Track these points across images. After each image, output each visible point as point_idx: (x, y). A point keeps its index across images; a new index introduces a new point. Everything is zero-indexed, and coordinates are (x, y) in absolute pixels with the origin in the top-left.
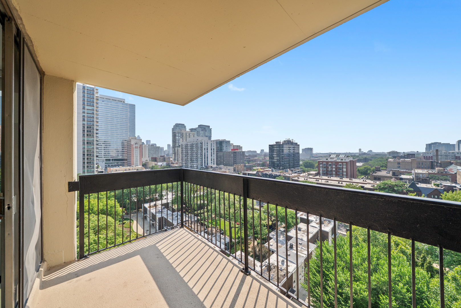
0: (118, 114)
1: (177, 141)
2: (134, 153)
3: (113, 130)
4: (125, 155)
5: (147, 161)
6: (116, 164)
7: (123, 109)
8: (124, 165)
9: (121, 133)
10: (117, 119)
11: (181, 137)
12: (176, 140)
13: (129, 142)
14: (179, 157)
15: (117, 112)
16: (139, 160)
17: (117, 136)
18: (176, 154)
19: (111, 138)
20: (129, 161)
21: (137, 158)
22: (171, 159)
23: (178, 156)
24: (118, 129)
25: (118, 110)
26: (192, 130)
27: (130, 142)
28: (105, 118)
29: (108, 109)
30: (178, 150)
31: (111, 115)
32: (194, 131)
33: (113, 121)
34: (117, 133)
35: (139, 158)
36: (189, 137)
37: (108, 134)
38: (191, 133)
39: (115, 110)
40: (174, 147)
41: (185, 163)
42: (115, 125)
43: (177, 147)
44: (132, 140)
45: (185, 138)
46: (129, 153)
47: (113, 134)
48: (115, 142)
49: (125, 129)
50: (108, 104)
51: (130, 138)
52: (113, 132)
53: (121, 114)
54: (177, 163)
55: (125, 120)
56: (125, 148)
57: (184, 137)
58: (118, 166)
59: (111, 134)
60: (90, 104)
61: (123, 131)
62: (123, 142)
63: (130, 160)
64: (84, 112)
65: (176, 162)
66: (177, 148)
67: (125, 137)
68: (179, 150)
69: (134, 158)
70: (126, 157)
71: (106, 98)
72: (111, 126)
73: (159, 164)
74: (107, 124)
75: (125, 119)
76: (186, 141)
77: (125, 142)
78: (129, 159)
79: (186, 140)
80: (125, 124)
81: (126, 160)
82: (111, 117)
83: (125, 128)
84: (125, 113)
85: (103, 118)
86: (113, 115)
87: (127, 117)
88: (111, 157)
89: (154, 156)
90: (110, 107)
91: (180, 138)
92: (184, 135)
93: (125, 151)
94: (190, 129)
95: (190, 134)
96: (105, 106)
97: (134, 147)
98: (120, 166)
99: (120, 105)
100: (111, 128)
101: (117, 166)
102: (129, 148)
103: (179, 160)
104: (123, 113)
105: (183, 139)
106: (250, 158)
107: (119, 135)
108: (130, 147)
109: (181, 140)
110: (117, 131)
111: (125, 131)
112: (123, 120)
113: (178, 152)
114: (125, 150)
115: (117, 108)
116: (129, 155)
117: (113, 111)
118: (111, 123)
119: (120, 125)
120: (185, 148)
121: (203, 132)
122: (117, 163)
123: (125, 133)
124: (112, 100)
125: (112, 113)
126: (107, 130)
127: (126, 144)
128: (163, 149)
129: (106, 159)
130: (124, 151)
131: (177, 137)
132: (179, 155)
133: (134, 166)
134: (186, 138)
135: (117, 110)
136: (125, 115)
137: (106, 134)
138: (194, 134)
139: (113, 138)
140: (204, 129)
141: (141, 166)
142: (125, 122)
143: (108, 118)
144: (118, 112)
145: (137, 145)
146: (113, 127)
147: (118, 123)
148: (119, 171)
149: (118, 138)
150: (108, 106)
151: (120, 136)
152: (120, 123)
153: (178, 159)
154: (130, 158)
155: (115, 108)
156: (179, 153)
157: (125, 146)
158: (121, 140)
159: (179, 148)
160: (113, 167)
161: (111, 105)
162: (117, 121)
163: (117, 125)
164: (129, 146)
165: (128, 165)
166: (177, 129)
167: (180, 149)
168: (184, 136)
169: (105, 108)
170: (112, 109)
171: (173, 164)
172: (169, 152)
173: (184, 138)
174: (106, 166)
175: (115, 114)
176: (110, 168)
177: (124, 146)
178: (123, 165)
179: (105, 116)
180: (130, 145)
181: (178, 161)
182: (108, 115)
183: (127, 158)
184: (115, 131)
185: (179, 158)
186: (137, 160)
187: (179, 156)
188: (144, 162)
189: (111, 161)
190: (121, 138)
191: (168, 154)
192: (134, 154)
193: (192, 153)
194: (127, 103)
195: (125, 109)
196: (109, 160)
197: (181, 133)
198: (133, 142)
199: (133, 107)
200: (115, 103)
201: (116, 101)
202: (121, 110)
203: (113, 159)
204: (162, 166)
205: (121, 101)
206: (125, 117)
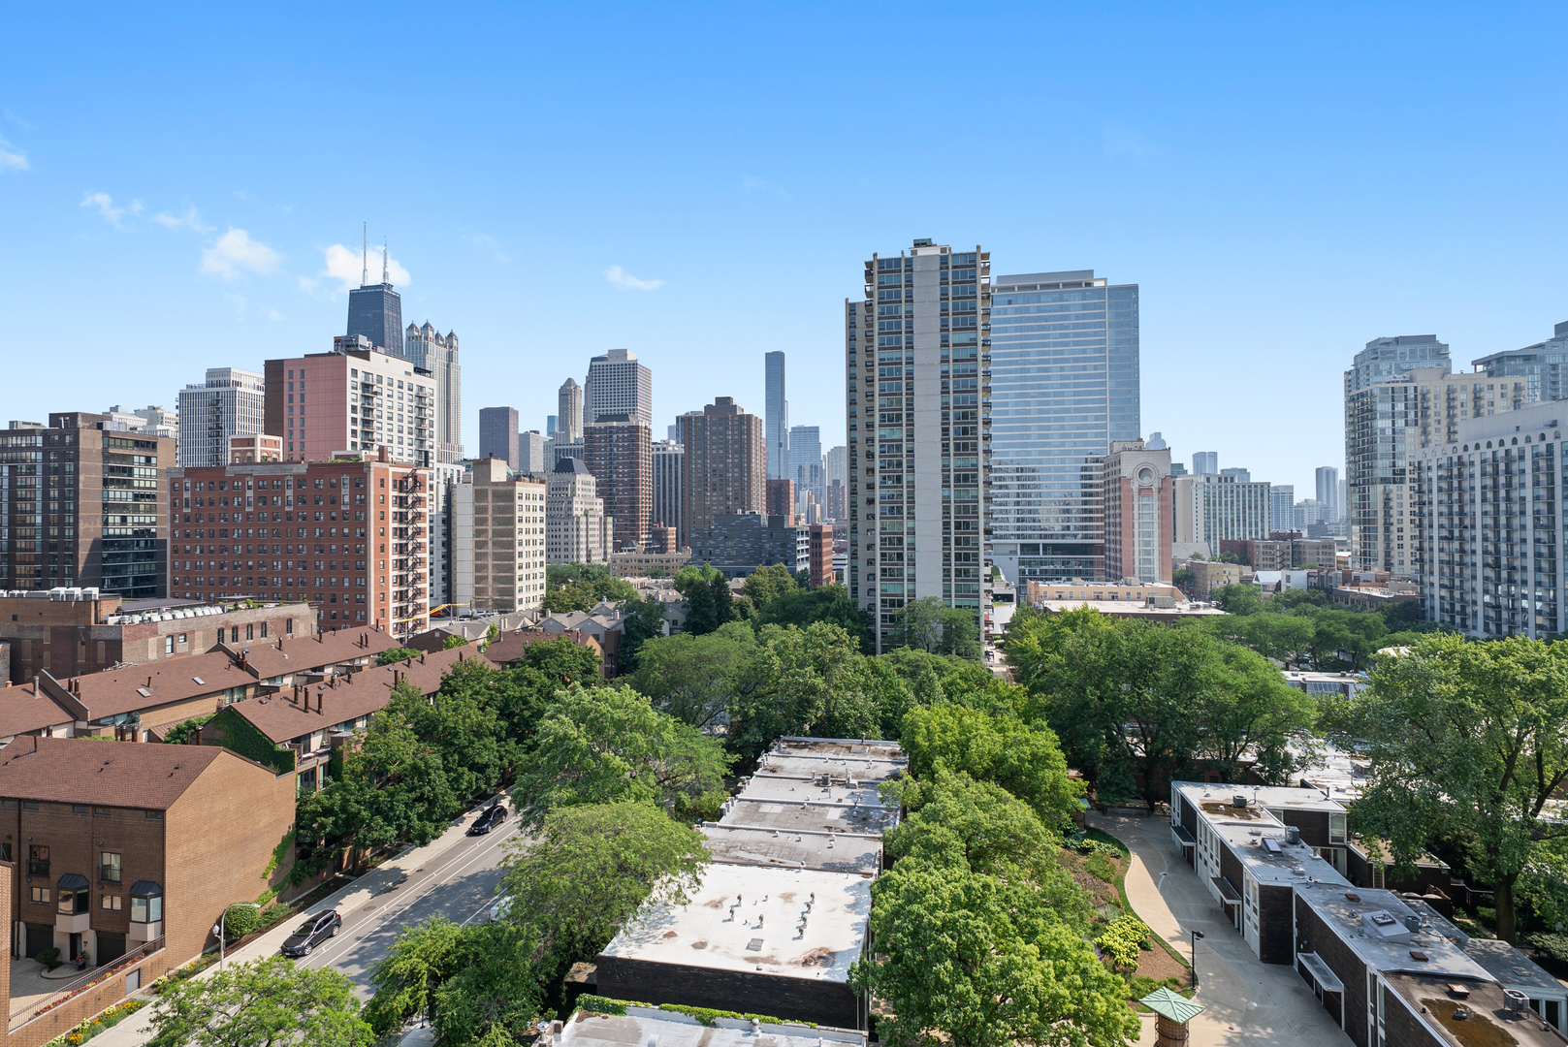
0: (1066, 344)
1: (1382, 448)
2: (1136, 516)
3: (1048, 420)
4: (1098, 528)
5: (1197, 561)
6: (1058, 567)
7: (1084, 317)
8: (1092, 574)
9: (1078, 427)
10: (1062, 369)
11: (1411, 415)
12: (1373, 442)
13: (1114, 469)
14: (1394, 544)
15: (1062, 336)
16: (1156, 553)
17: (1063, 444)
18: (1375, 521)
19: (1040, 453)
20: (1112, 554)
21: (1147, 544)
22: (1338, 554)
23: (1387, 539)
24: (1068, 411)
25: (1066, 327)
26: (1496, 364)
27: (1117, 468)
28: (1016, 371)
29: (1028, 328)
30: (1387, 500)
32: (1521, 373)
33: (1048, 378)
34: (1062, 427)
35: (1156, 544)
36: (1478, 414)
37: (1029, 437)
38: (1491, 387)
39: (1055, 328)
40: (1360, 479)
41: (1446, 582)
42: (1056, 394)
43: (1384, 481)
44: (1125, 456)
45: (1444, 422)
46: (1112, 520)
47: (1046, 436)
48: (1057, 469)
49: (1095, 410)
50: (1027, 310)
51: (1117, 447)
52: (1048, 428)
53: (1076, 343)
54: (1381, 582)
55: (1096, 368)
56: (1097, 494)
57: (1437, 414)
58: (1069, 574)
59: (1040, 436)
60: (964, 321)
61: (1085, 418)
62: (1086, 469)
63: (1116, 551)
64: (945, 360)
65: (1377, 569)
66: (1380, 487)
67: (1096, 443)
68: (1400, 497)
69: (1136, 543)
70: (1098, 537)
71: (1020, 288)
72: (1040, 403)
73: (1262, 581)
74: (1025, 395)
75: (1096, 359)
76: (1450, 441)
77: (1097, 469)
78: (1112, 546)
79: (1450, 433)
80: (1095, 384)
81: (1101, 549)
82: (1040, 361)
83: (1093, 401)
84: (1095, 334)
85: (1011, 372)
86: (1047, 353)
87: (1101, 350)
88: (1040, 537)
89: (1238, 534)
91: (1400, 423)
92: (1431, 404)
93: (1097, 511)
94: (1486, 362)
95: (1487, 396)
96: (1016, 320)
97: (1135, 487)
98: (1075, 579)
99: (1075, 300)
101: (1064, 578)
102: (1112, 495)
103: (1395, 561)
104: (1084, 335)
105: (1425, 432)
107: (1068, 436)
108: (1115, 490)
109: (1409, 440)
110: (1062, 419)
111: (1096, 418)
112: (1085, 368)
113: (1387, 514)
114: (1097, 503)
115: (1062, 318)
116: (1112, 529)
117: (1047, 336)
118: (1040, 387)
119: (1076, 394)
120: (1444, 485)
122: (1064, 564)
123: (1096, 427)
124: (1040, 287)
126: (1026, 420)
127: (1098, 477)
128: (1291, 498)
129: (1021, 545)
130: (1091, 511)
131: (1384, 424)
132: (1394, 529)
133: (1135, 580)
134: (1451, 424)
135: (1062, 327)
136: (1095, 342)
137: (1022, 437)
138: (1519, 387)
139: (1048, 453)
141: (1164, 585)
142: (1095, 376)
144: (1067, 336)
145: (1146, 481)
146: (1048, 403)
147: (1067, 386)
148: (1071, 598)
149: (1068, 452)
150: (1028, 320)
151: (1075, 444)
152: (1077, 385)
153: (1388, 554)
154: (1115, 542)
155: (1054, 318)
156: (1394, 520)
157: (1097, 486)
158: (1077, 461)
159: (1393, 487)
160: (1047, 579)
161: (1039, 309)
162: (1063, 377)
163: (1062, 394)
164: (1112, 486)
165: (1108, 577)
166: (1378, 373)
167: (1403, 496)
168: (1431, 412)
169: (1017, 329)
170: (1043, 328)
171: (1356, 582)
172: (1326, 511)
173: (1432, 420)
174: (1024, 573)
175: (1055, 344)
176: (1036, 585)
177: (1091, 486)
178: (1088, 576)
179: (1016, 363)
180: (1115, 481)
181: (1388, 566)
182: (1028, 354)
183: (1103, 541)
184: (1056, 419)
185: (1400, 546)
186: (1148, 553)
187: (1394, 536)
188: (1184, 561)
189: (1041, 555)
190: (1077, 452)
191: (1321, 522)
192: (1136, 525)
193: (1503, 520)
194: (1102, 284)
195: (1095, 316)
196: (1034, 548)
197: (1411, 392)
198: (1128, 469)
199: (1127, 296)
200: (1054, 300)
201: (1057, 286)
202: (1076, 326)
203: (1049, 545)
204: (1283, 589)
205: (1079, 283)
206: (1095, 351)
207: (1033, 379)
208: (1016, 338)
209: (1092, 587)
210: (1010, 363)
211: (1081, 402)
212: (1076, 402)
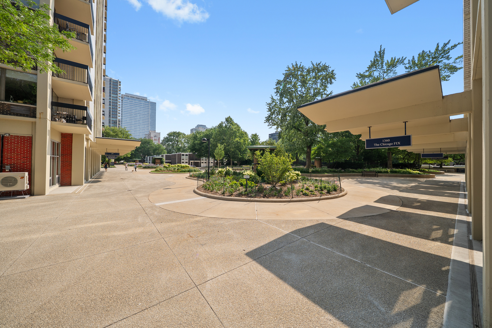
0: (141, 111)
3: (137, 125)
7: (145, 106)
9: (143, 128)
10: (140, 115)
15: (140, 109)
17: (140, 131)
19: (134, 132)
24: (141, 124)
28: (129, 114)
29: (132, 106)
31: (135, 111)
33: (137, 117)
34: (140, 127)
37: (132, 128)
39: (138, 107)
42: (138, 120)
44: (152, 133)
47: (136, 128)
48: (138, 135)
49: (147, 125)
50: (132, 102)
52: (137, 127)
53: (143, 111)
59: (134, 128)
61: (145, 126)
67: (147, 131)
71: (131, 97)
72: (135, 121)
74: (131, 119)
75: (147, 115)
77: (147, 136)
80: (147, 120)
82: (135, 113)
83: (146, 123)
84: (147, 110)
85: (128, 114)
86: (137, 112)
87: (148, 113)
90: (134, 104)
96: (130, 103)
97: (153, 139)
99: (143, 102)
100: (135, 123)
104: (145, 110)
107: (141, 129)
110: (140, 126)
111: (147, 126)
112: (145, 116)
115: (140, 105)
117: (137, 108)
118: (135, 118)
119: (143, 121)
123: (147, 128)
124: (136, 98)
125: (136, 110)
126: (131, 124)
135: (140, 107)
136: (147, 112)
137: (130, 128)
139: (136, 132)
142: (147, 118)
143: (132, 114)
144: (141, 109)
145: (156, 138)
146: (137, 122)
147: (141, 119)
149: (141, 132)
150: (132, 104)
152: (143, 119)
155: (138, 105)
158: (143, 134)
161: (135, 102)
162: (140, 117)
163: (140, 120)
169: (130, 105)
170: (136, 106)
175: (138, 110)
179: (129, 112)
182: (132, 111)
184: (138, 125)
190: (143, 132)
194: (149, 101)
195: (147, 106)
198: (152, 135)
199: (153, 105)
200: (138, 101)
201: (139, 99)
202: (143, 108)
205: (144, 99)
206: (147, 113)
207: (133, 116)
208: (130, 107)
210: (128, 112)
211: (144, 123)
212: (143, 123)
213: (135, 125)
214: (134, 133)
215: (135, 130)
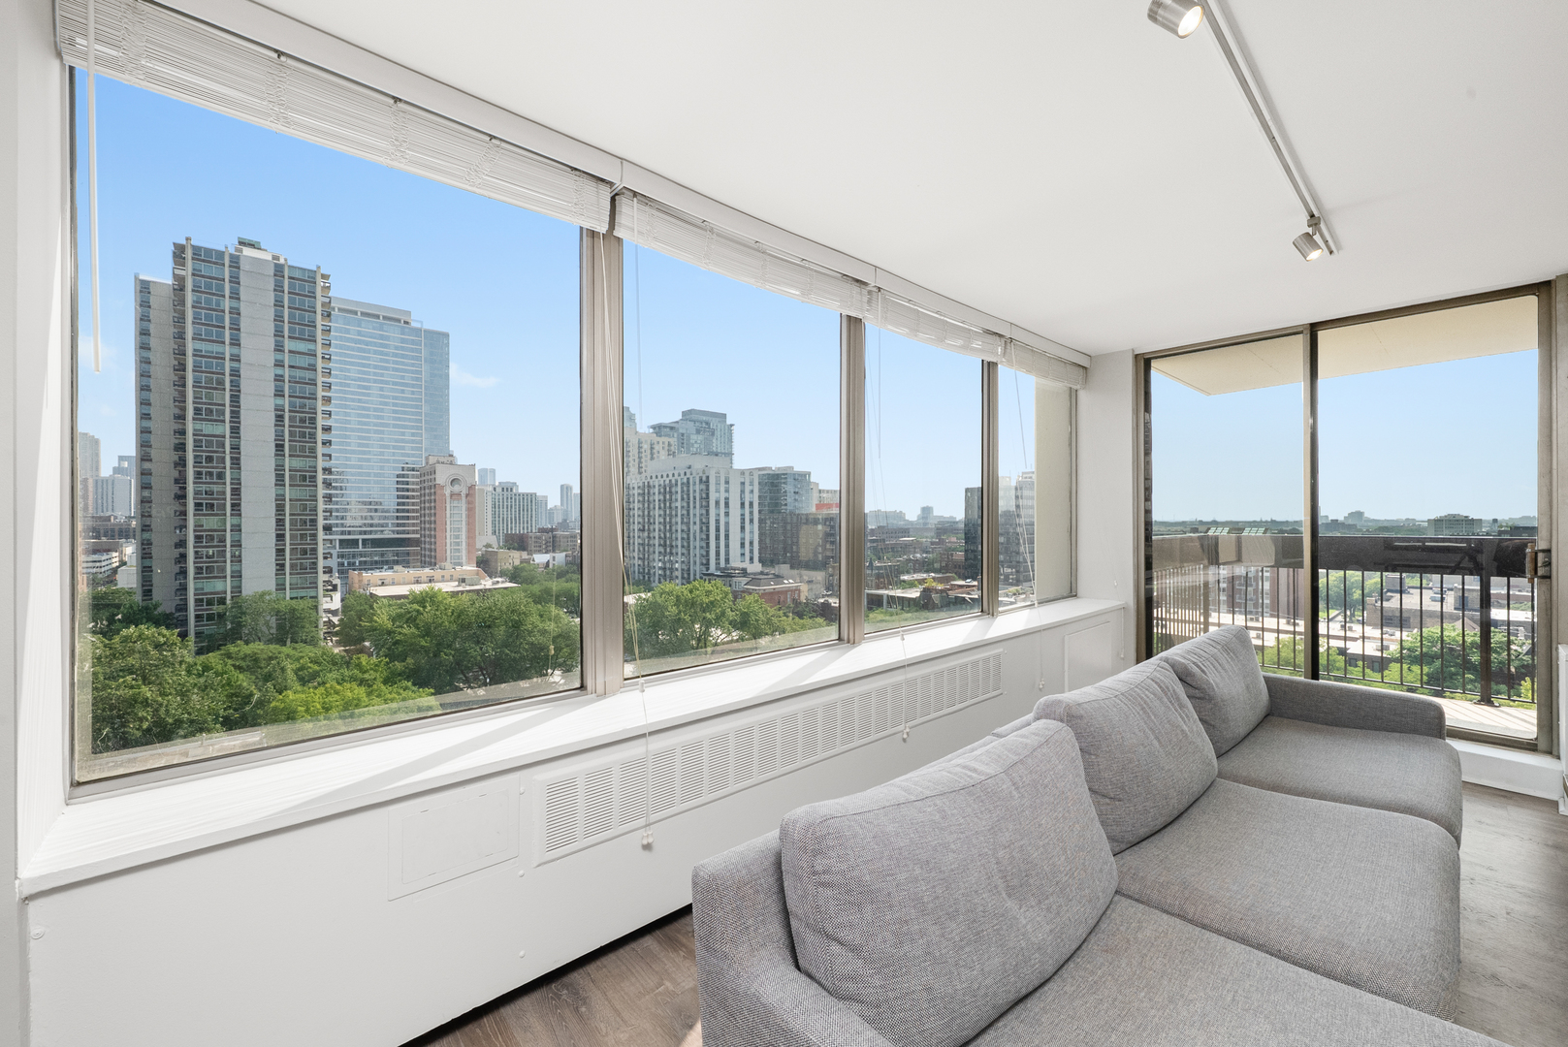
0: (386, 369)
2: (448, 515)
3: (368, 431)
4: (414, 525)
5: (490, 549)
6: (376, 558)
7: (403, 348)
8: (408, 562)
9: (397, 441)
10: (381, 389)
13: (429, 477)
15: (382, 360)
16: (464, 544)
17: (382, 454)
19: (360, 460)
20: (427, 546)
21: (457, 537)
24: (387, 425)
25: (387, 354)
26: (659, 429)
27: (433, 477)
29: (348, 348)
31: (359, 372)
32: (668, 436)
33: (368, 395)
34: (382, 439)
35: (464, 537)
36: (652, 458)
37: (349, 444)
38: (658, 443)
39: (375, 352)
41: (641, 556)
42: (375, 410)
44: (439, 467)
45: (637, 461)
46: (427, 519)
47: (367, 446)
48: (376, 475)
49: (412, 427)
50: (347, 331)
51: (432, 460)
52: (368, 438)
53: (395, 370)
55: (413, 393)
56: (413, 497)
57: (634, 455)
58: (390, 564)
59: (360, 445)
61: (403, 434)
62: (403, 476)
63: (430, 543)
67: (413, 456)
69: (448, 537)
70: (414, 532)
72: (359, 415)
73: (537, 561)
74: (346, 407)
75: (413, 386)
76: (640, 473)
77: (413, 476)
78: (427, 539)
79: (640, 468)
80: (412, 406)
81: (417, 542)
82: (360, 379)
83: (410, 420)
84: (413, 365)
86: (368, 373)
87: (417, 379)
88: (361, 533)
89: (516, 530)
90: (356, 342)
92: (631, 449)
93: (413, 511)
94: (654, 427)
95: (656, 447)
97: (447, 492)
98: (396, 567)
99: (393, 333)
100: (360, 423)
101: (385, 567)
104: (403, 364)
106: (884, 540)
107: (387, 447)
108: (430, 494)
110: (382, 432)
111: (413, 435)
112: (403, 392)
114: (413, 504)
115: (382, 346)
116: (427, 526)
117: (368, 358)
118: (360, 401)
119: (395, 412)
120: (641, 499)
121: (700, 437)
122: (382, 555)
123: (413, 442)
124: (363, 314)
125: (364, 365)
126: (346, 429)
127: (413, 483)
128: (546, 504)
129: (340, 540)
130: (408, 511)
133: (448, 565)
134: (640, 462)
135: (382, 353)
136: (413, 372)
138: (669, 445)
139: (368, 460)
140: (704, 425)
141: (470, 568)
142: (412, 400)
143: (348, 385)
144: (387, 361)
145: (456, 488)
146: (368, 416)
147: (386, 404)
148: (393, 584)
149: (388, 461)
151: (394, 454)
152: (395, 405)
154: (430, 536)
155: (375, 345)
157: (413, 490)
158: (395, 469)
160: (369, 569)
161: (359, 333)
162: (382, 396)
163: (382, 410)
165: (424, 564)
168: (630, 454)
170: (364, 351)
172: (566, 513)
173: (631, 459)
174: (343, 564)
175: (376, 367)
176: (360, 574)
177: (408, 490)
178: (407, 564)
180: (430, 487)
182: (349, 371)
183: (418, 536)
184: (376, 432)
186: (458, 544)
188: (480, 550)
189: (360, 548)
190: (395, 461)
191: (565, 520)
192: (448, 523)
193: (668, 520)
194: (418, 325)
195: (412, 350)
196: (354, 543)
198: (442, 477)
199: (437, 342)
200: (374, 329)
201: (378, 317)
202: (396, 355)
203: (368, 540)
204: (551, 566)
205: (397, 320)
206: (413, 379)
207: (353, 393)
209: (413, 573)
211: (399, 419)
212: (395, 419)
213: (359, 430)
214: (360, 467)
215: (364, 453)
